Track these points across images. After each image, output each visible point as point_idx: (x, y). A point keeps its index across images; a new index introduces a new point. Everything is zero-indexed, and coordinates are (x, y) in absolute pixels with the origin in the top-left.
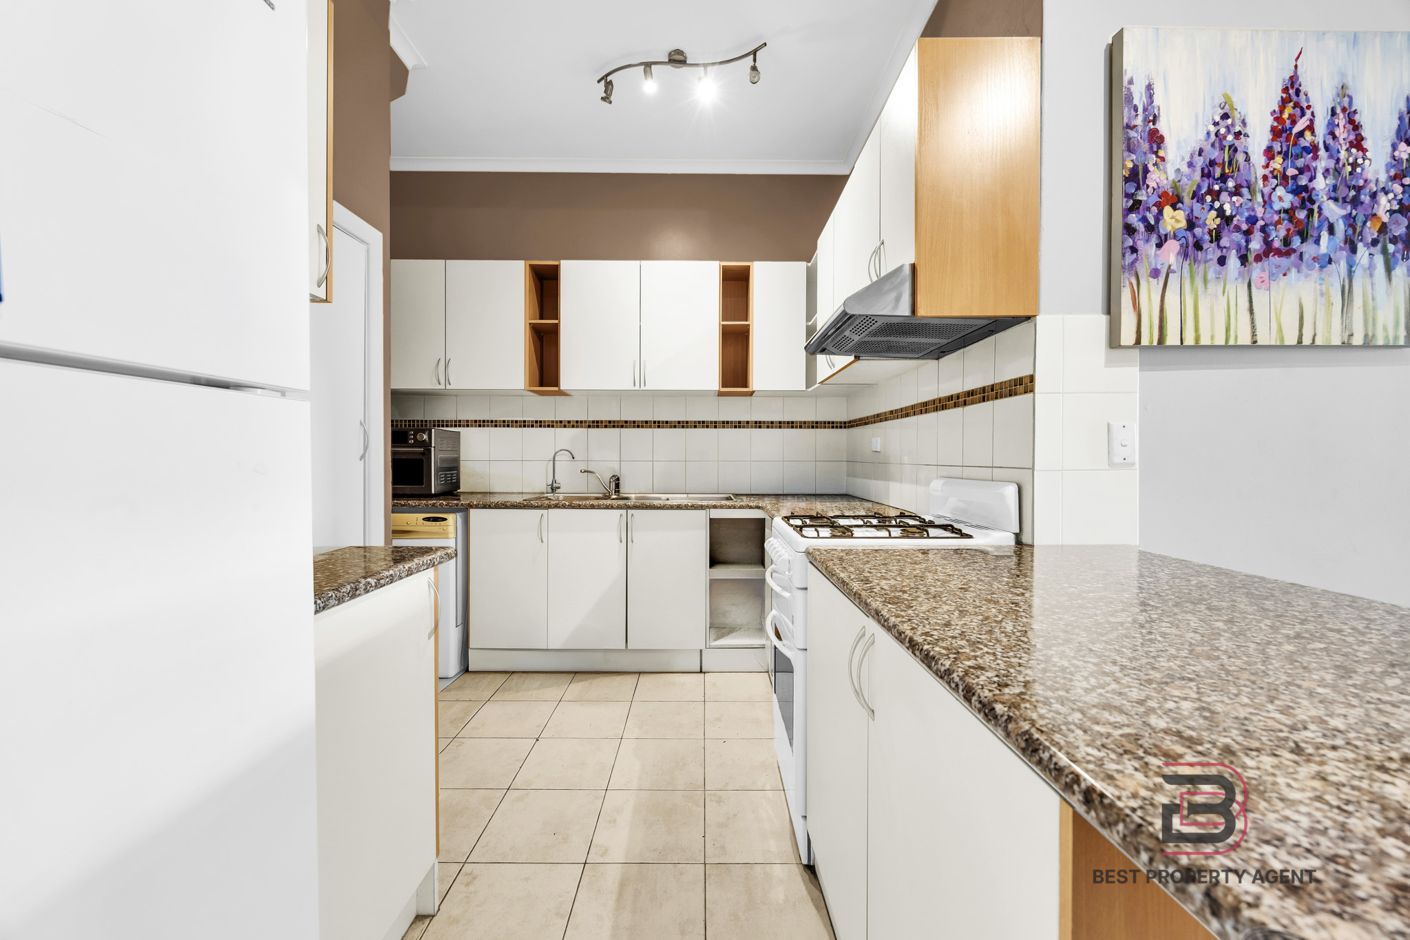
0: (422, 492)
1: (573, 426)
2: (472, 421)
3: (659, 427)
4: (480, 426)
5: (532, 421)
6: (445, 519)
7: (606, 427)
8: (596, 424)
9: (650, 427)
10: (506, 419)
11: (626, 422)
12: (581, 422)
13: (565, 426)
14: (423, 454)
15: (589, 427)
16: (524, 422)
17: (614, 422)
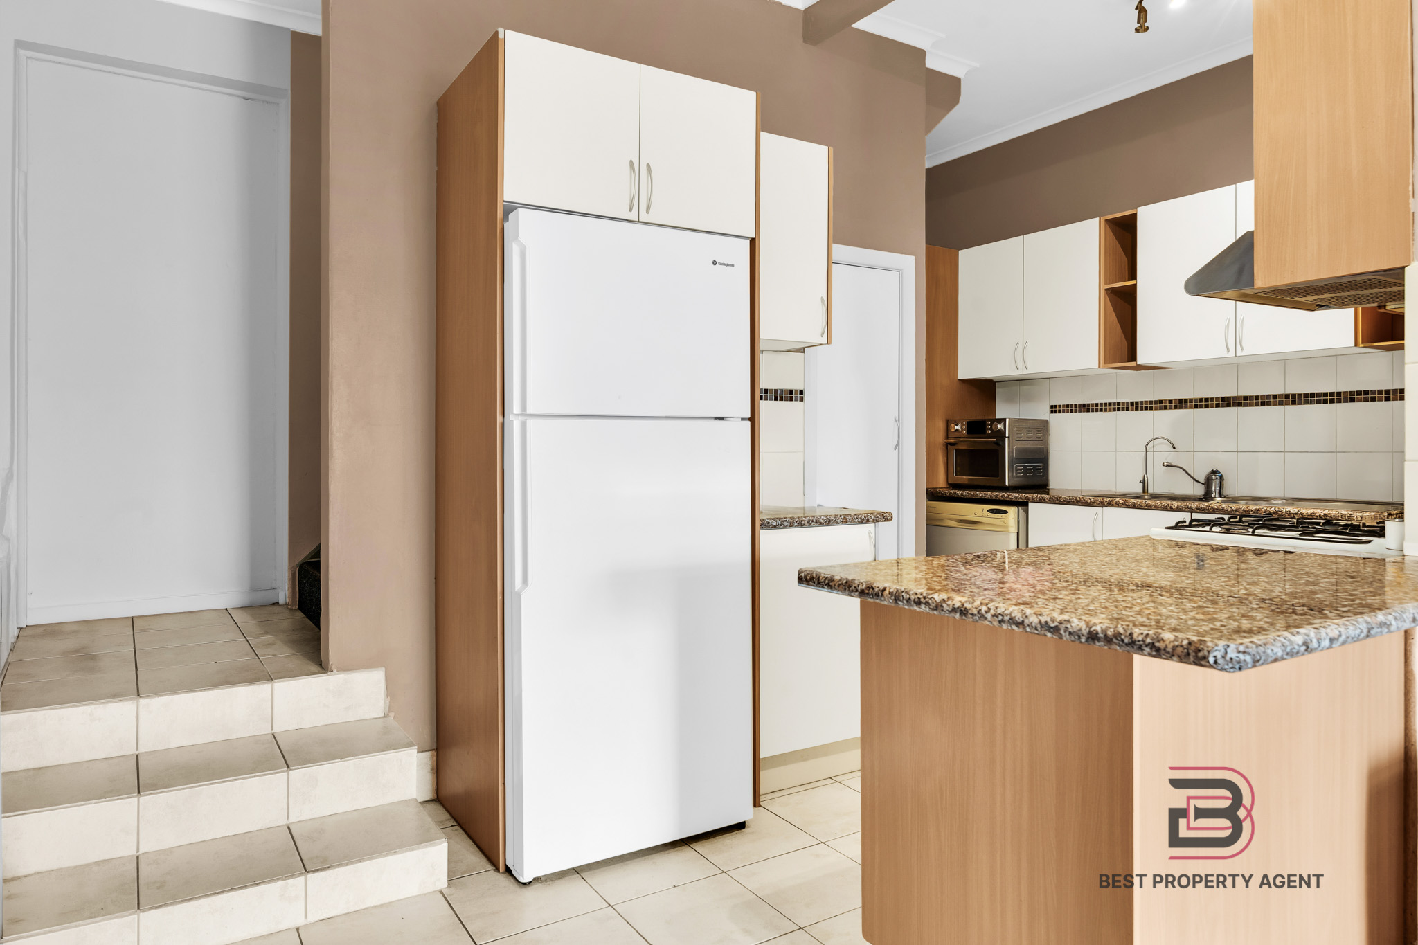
0: (995, 484)
1: (1176, 407)
2: (1064, 406)
3: (1294, 403)
4: (1072, 411)
5: (1127, 403)
6: (1006, 512)
7: (1218, 406)
8: (1205, 403)
9: (1281, 403)
10: (1099, 402)
11: (1245, 398)
12: (1186, 401)
13: (1166, 408)
14: (997, 444)
15: (1196, 407)
16: (1119, 404)
17: (1229, 398)
